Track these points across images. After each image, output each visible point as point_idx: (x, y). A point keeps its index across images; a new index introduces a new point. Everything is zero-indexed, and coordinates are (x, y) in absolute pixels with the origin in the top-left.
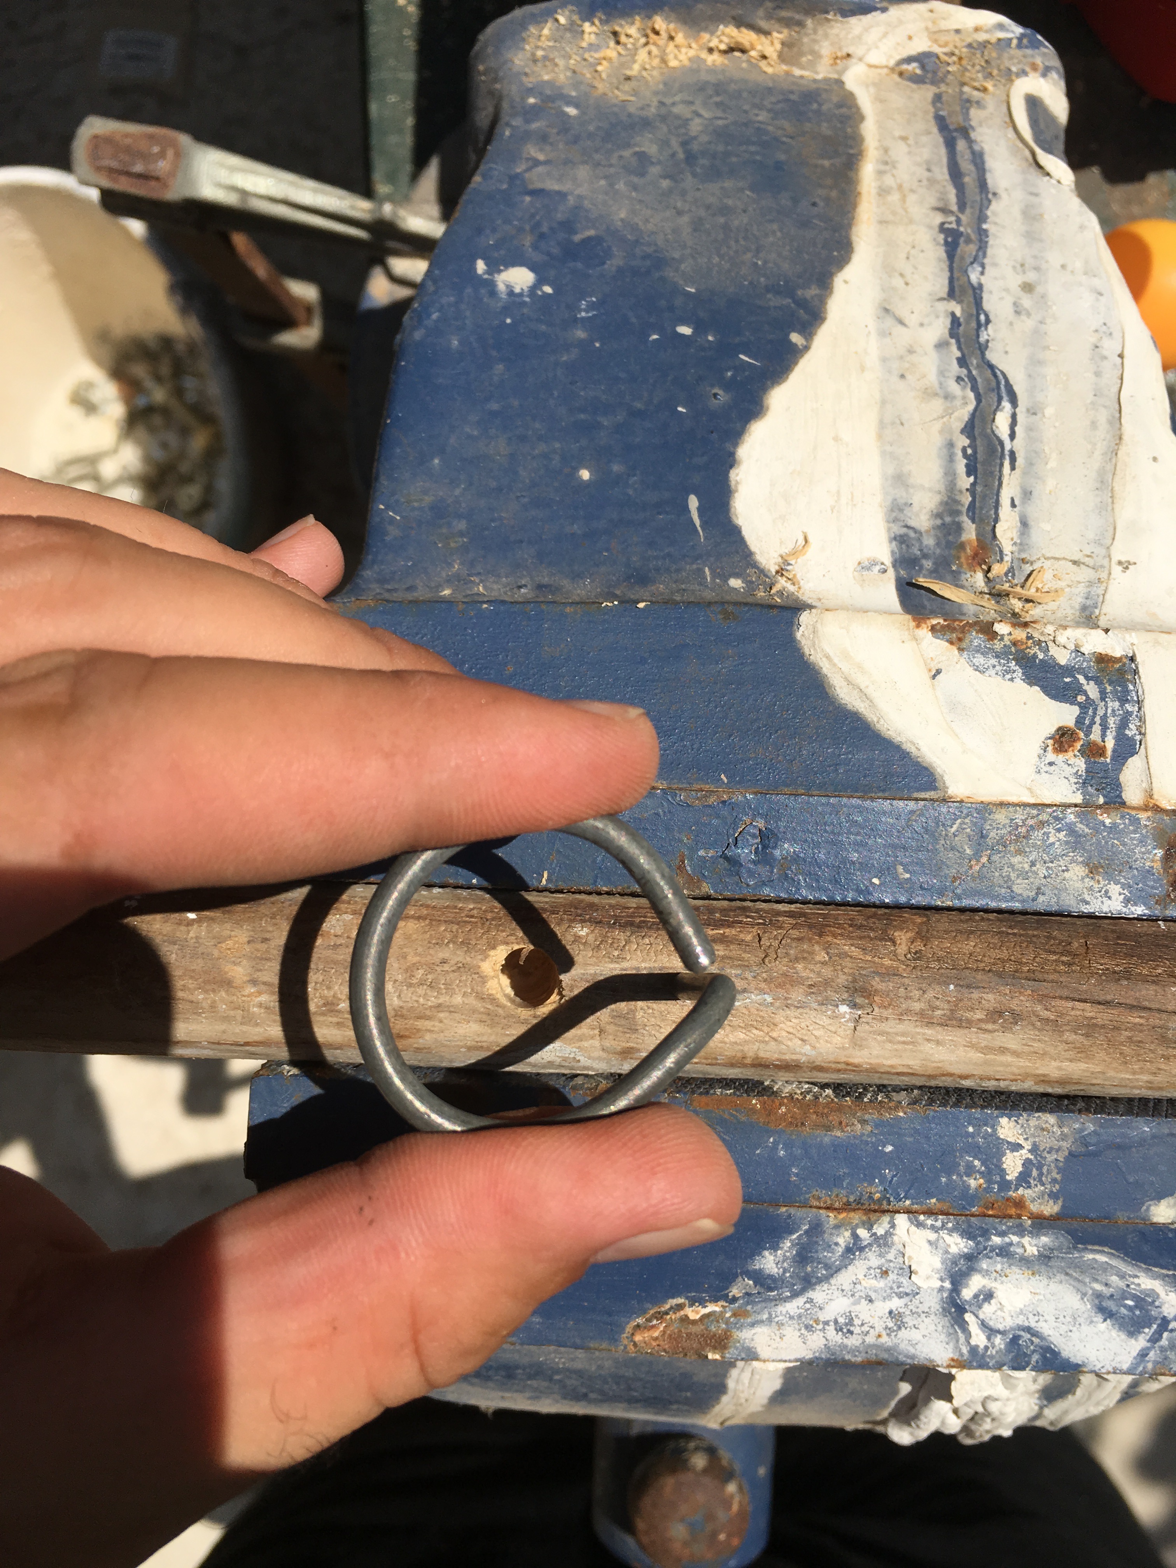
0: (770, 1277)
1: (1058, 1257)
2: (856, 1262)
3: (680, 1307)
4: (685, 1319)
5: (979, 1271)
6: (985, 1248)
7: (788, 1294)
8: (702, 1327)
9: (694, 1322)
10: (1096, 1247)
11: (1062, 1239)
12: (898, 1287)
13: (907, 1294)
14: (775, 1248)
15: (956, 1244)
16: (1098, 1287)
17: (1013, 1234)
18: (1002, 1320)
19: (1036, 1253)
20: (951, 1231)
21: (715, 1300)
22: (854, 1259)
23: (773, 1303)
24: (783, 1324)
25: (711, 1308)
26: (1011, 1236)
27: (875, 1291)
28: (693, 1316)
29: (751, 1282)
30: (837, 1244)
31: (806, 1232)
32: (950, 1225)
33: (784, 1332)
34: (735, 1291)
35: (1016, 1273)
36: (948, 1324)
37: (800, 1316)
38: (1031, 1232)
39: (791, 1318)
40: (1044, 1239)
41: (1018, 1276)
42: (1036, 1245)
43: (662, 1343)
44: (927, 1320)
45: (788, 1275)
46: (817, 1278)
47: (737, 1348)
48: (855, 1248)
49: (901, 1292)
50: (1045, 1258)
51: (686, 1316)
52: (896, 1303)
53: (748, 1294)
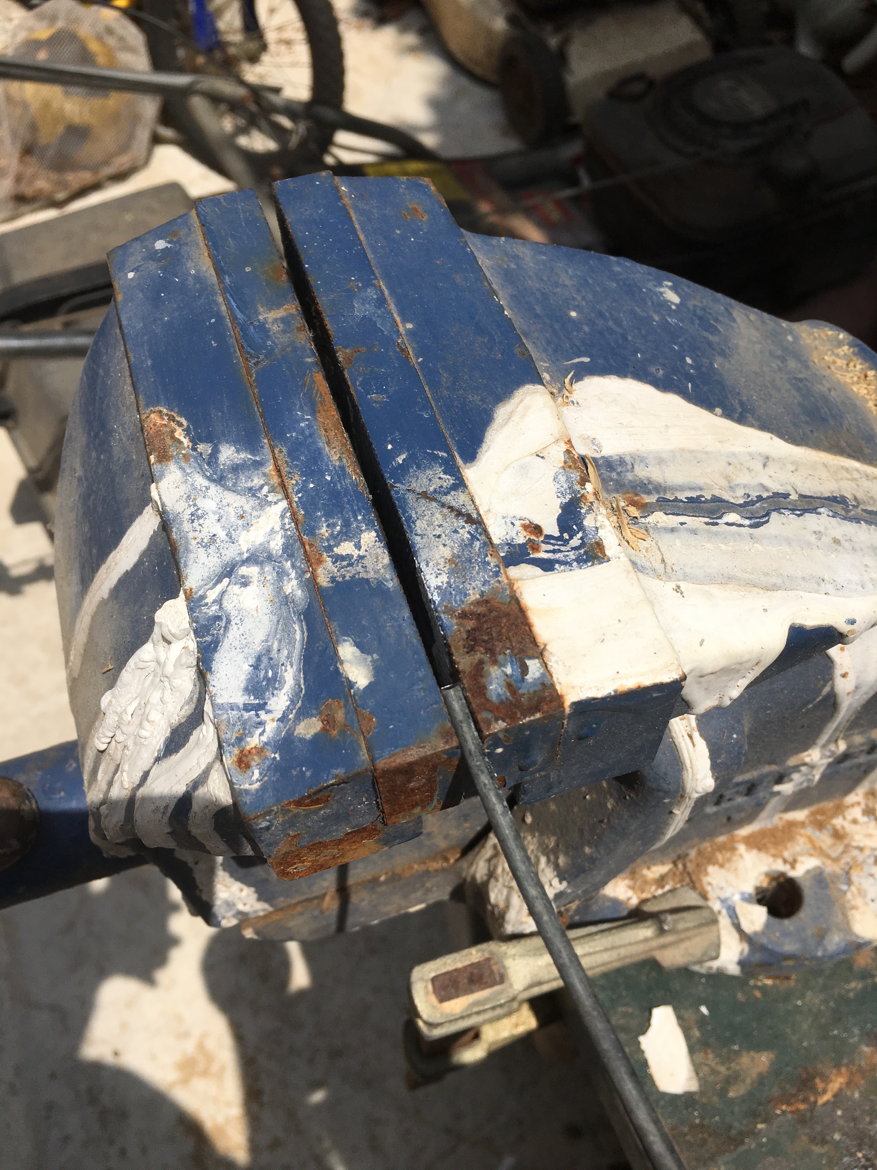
0: (217, 459)
1: (289, 608)
2: (244, 497)
3: (180, 425)
4: (173, 431)
5: (262, 569)
6: (280, 563)
7: (209, 474)
8: (171, 444)
9: (173, 437)
10: (305, 627)
11: (303, 603)
12: (234, 530)
13: (230, 538)
14: (238, 451)
15: (277, 545)
16: (275, 646)
17: (296, 572)
18: (230, 601)
19: (287, 593)
20: (285, 536)
21: (192, 440)
22: (245, 495)
23: (199, 470)
24: (186, 483)
25: (186, 442)
26: (294, 571)
27: (226, 519)
28: (177, 435)
29: (210, 451)
30: (252, 480)
31: (255, 461)
32: (289, 533)
33: (181, 487)
34: (201, 447)
35: (268, 590)
36: (216, 573)
37: (195, 489)
38: (301, 581)
39: (192, 485)
40: (299, 593)
41: (266, 593)
42: (293, 590)
43: (153, 429)
44: (216, 558)
45: (222, 467)
46: (225, 483)
47: (162, 468)
48: (252, 492)
49: (231, 533)
50: (286, 600)
51: (176, 431)
52: (222, 534)
53: (201, 454)
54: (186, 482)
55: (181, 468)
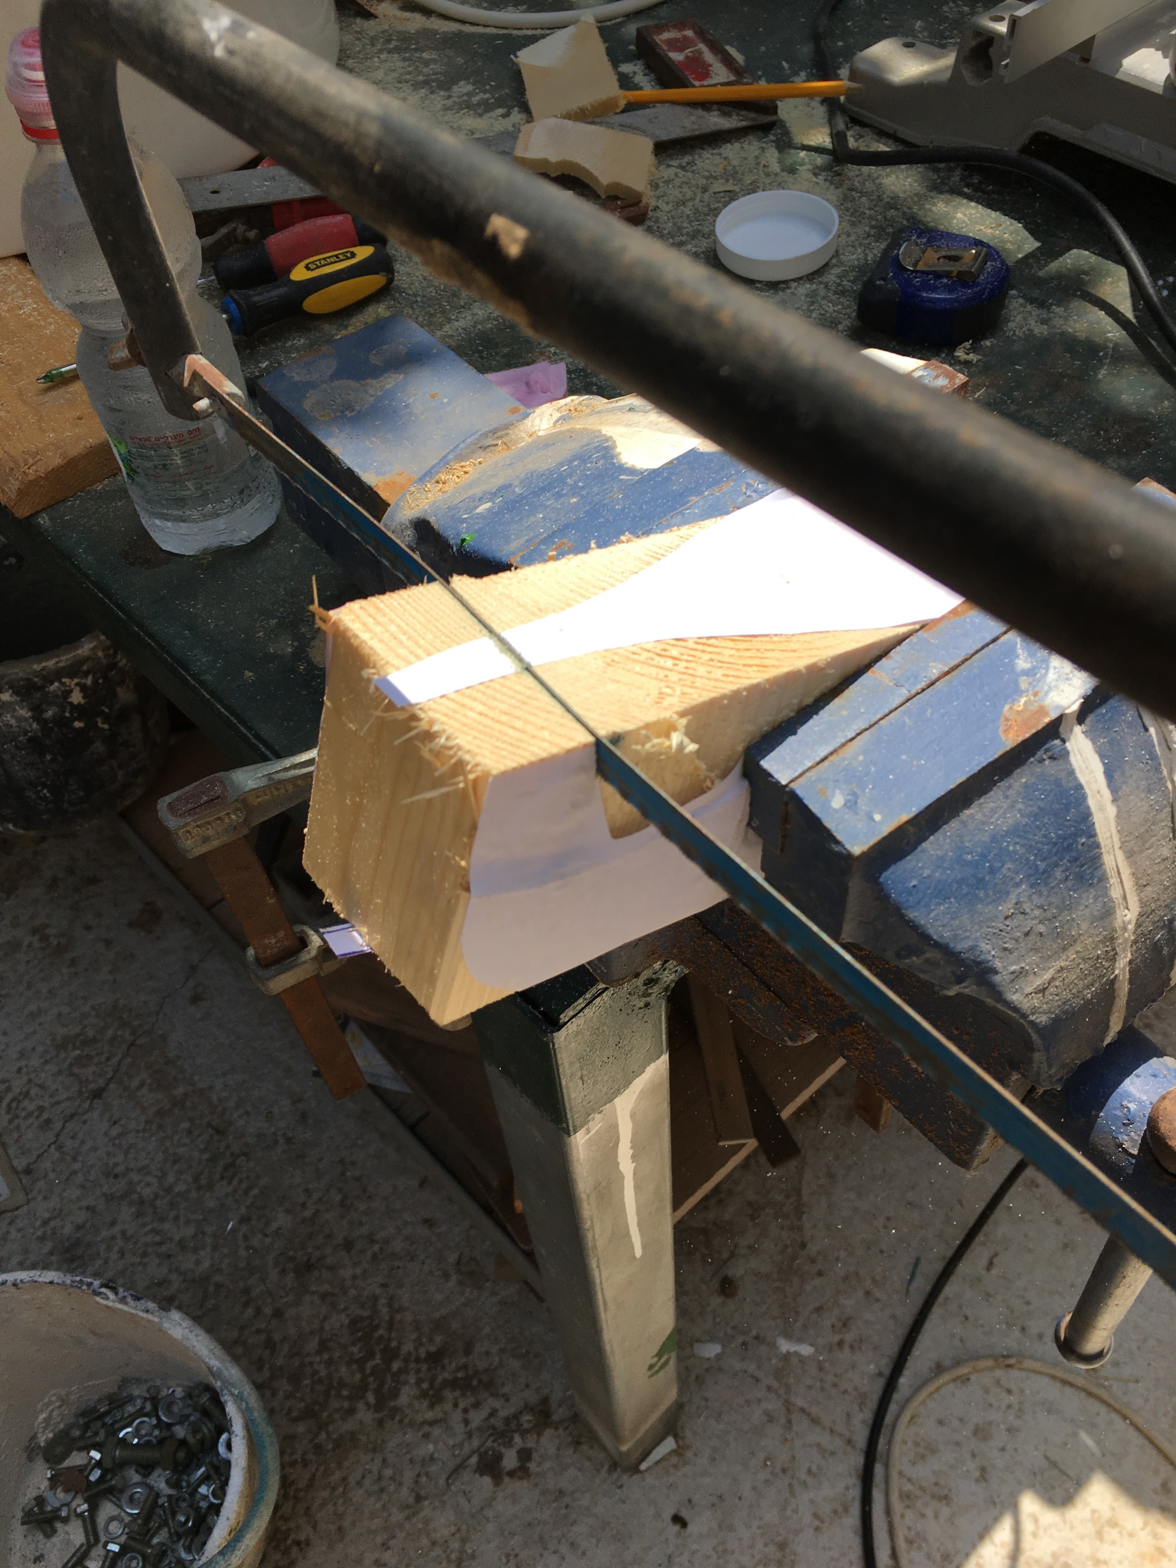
0: (1029, 668)
3: (1011, 708)
4: (1020, 713)
7: (1044, 671)
8: (1029, 712)
9: (1024, 712)
14: (1018, 656)
21: (1021, 696)
23: (1043, 679)
25: (1023, 700)
28: (1020, 708)
29: (1025, 678)
33: (1061, 689)
34: (1023, 685)
37: (1059, 677)
39: (1057, 680)
45: (1034, 663)
47: (1052, 710)
51: (1018, 711)
53: (1030, 684)
54: (1056, 687)
55: (1046, 694)
